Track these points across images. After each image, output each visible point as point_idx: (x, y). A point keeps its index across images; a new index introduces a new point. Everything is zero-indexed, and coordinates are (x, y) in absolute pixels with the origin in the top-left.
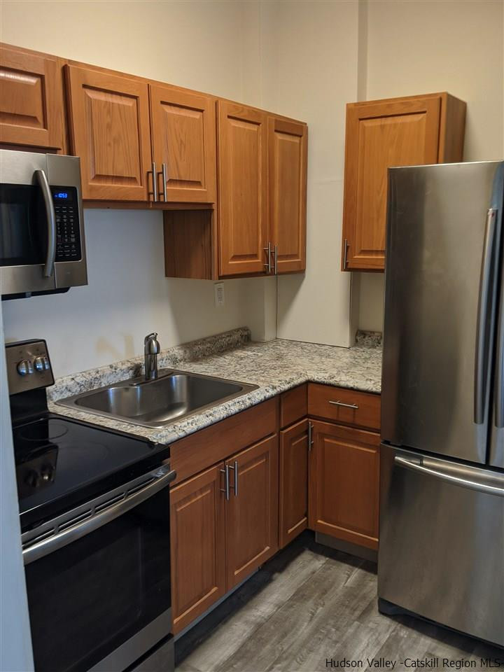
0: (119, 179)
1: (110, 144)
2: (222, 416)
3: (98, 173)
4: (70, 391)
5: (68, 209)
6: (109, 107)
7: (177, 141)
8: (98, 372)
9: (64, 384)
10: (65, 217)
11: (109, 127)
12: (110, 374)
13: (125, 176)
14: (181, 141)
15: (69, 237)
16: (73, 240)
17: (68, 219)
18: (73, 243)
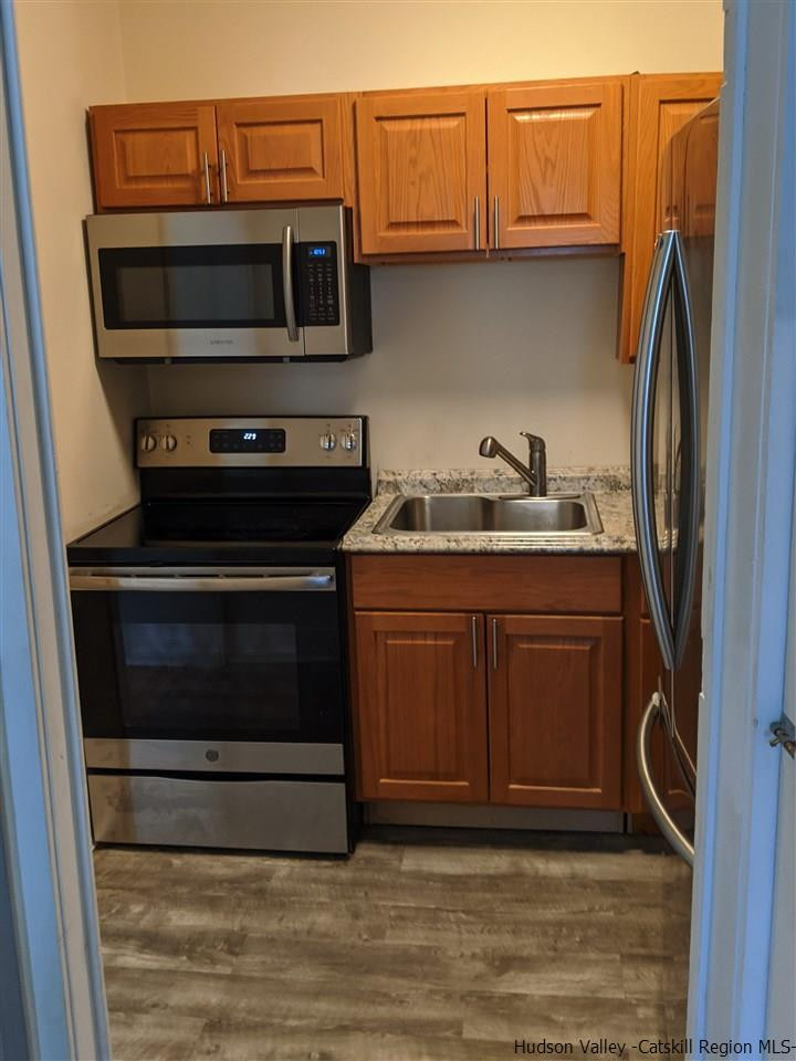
0: (430, 224)
1: (413, 183)
2: (471, 547)
3: (394, 221)
4: (425, 487)
5: (324, 267)
6: (414, 137)
7: (539, 159)
8: (472, 474)
9: (419, 478)
10: (320, 275)
11: (414, 162)
12: (489, 480)
13: (436, 219)
14: (547, 159)
15: (325, 299)
16: (330, 302)
17: (325, 277)
18: (330, 305)
